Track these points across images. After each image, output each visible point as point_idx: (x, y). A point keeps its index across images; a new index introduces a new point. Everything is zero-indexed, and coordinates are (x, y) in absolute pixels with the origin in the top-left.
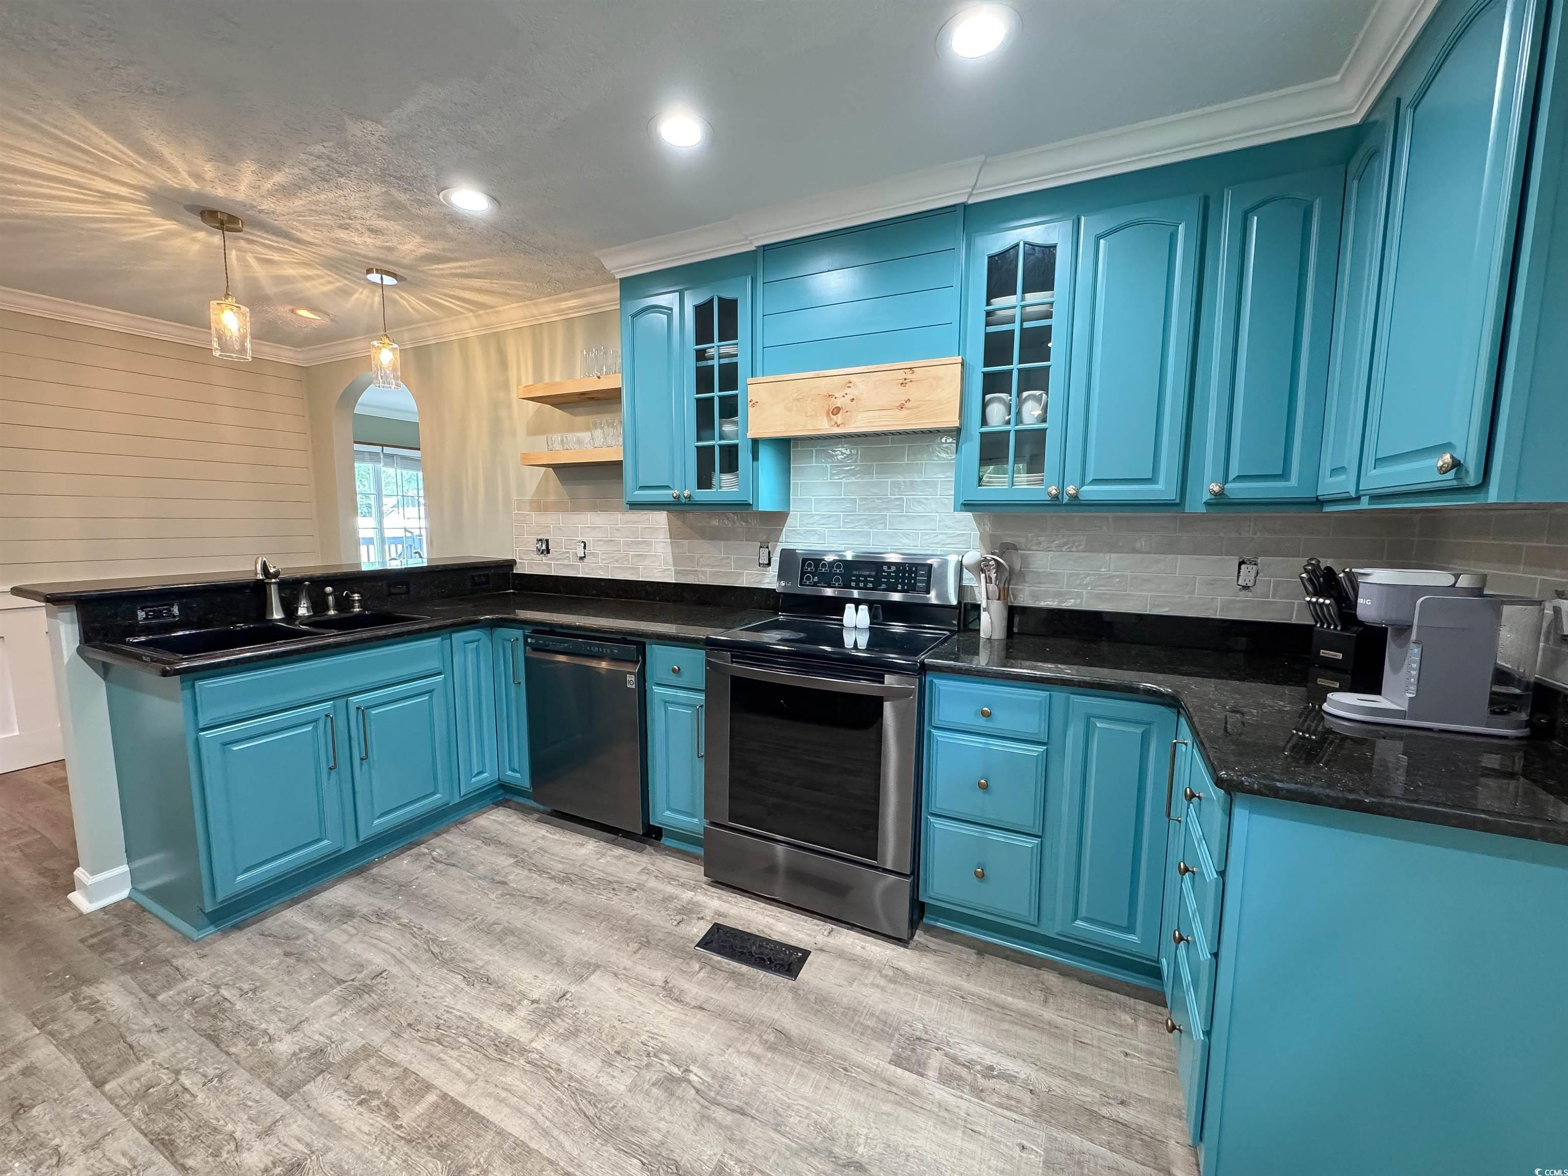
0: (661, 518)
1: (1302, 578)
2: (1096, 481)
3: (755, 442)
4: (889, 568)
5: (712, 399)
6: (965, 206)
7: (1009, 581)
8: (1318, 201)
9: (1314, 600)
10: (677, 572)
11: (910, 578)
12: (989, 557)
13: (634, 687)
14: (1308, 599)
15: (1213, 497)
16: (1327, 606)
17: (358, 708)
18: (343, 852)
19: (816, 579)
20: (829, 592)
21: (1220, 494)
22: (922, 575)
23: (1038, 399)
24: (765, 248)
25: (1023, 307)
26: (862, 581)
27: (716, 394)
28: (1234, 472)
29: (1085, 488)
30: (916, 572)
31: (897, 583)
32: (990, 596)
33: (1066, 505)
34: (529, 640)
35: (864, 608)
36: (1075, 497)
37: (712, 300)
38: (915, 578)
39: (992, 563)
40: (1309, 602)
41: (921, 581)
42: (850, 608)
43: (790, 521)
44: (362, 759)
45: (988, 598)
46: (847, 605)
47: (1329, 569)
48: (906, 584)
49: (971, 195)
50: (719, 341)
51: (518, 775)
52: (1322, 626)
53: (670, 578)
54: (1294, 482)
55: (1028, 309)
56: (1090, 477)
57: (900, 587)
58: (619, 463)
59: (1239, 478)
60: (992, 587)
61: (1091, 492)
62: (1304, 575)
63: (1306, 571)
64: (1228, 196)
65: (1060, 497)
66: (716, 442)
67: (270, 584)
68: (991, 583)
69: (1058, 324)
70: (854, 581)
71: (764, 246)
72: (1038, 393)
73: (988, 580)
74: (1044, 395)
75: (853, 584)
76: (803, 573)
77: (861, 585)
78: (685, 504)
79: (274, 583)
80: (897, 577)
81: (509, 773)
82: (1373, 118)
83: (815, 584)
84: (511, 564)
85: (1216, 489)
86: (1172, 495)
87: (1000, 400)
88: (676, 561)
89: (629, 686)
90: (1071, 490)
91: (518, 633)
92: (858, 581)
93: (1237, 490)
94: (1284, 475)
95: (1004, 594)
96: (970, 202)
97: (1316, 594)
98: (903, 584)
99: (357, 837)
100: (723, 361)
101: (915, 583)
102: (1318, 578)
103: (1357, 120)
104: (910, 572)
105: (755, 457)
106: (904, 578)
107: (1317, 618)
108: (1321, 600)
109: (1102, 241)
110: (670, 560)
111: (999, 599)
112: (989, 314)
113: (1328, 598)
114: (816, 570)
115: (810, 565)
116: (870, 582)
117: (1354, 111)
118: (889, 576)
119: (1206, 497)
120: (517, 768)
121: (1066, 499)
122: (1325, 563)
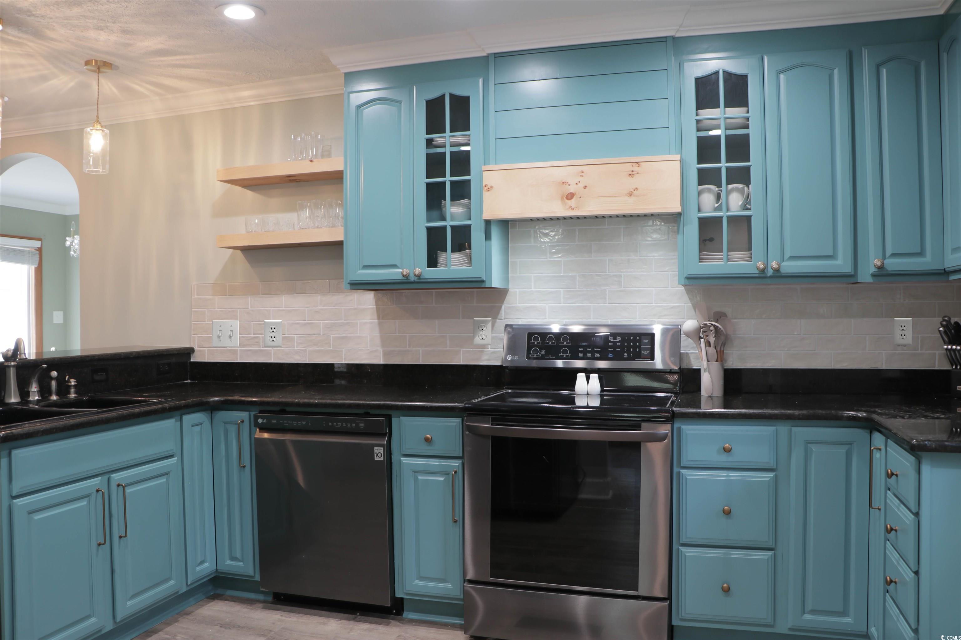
0: (369, 298)
1: (940, 331)
2: (793, 258)
3: (488, 223)
4: (615, 338)
5: (444, 183)
6: (674, 38)
7: (724, 344)
8: (923, 62)
9: (950, 347)
10: (385, 354)
11: (635, 347)
12: (708, 323)
13: (382, 459)
14: (945, 347)
15: (877, 270)
16: (959, 351)
17: (118, 486)
18: (103, 632)
19: (543, 352)
20: (560, 363)
21: (881, 268)
22: (645, 344)
23: (741, 191)
24: (497, 56)
25: (726, 118)
26: (589, 352)
27: (448, 179)
28: (889, 252)
29: (785, 263)
30: (640, 341)
31: (623, 352)
32: (710, 360)
33: (771, 277)
34: (260, 421)
35: (594, 377)
36: (777, 271)
37: (444, 96)
38: (639, 347)
39: (712, 328)
40: (947, 349)
41: (646, 349)
42: (581, 377)
43: (509, 298)
44: (121, 537)
45: (708, 361)
46: (579, 375)
47: (956, 323)
48: (632, 352)
49: (678, 31)
50: (451, 131)
51: (240, 564)
52: (956, 367)
53: (379, 360)
54: (928, 258)
55: (729, 121)
56: (787, 255)
57: (626, 355)
58: (340, 244)
59: (894, 255)
60: (712, 350)
61: (789, 267)
62: (941, 329)
63: (942, 326)
64: (865, 53)
65: (766, 271)
66: (448, 223)
67: (9, 367)
68: (710, 346)
69: (754, 133)
70: (581, 352)
71: (495, 54)
72: (740, 186)
73: (708, 344)
74: (746, 188)
75: (581, 355)
76: (529, 348)
77: (589, 355)
78: (414, 282)
79: (14, 366)
80: (622, 347)
81: (229, 562)
82: (953, 11)
83: (543, 357)
84: (189, 351)
85: (879, 263)
86: (848, 269)
87: (710, 191)
88: (384, 341)
89: (376, 458)
90: (774, 264)
91: (244, 415)
92: (585, 353)
93: (893, 264)
94: (921, 254)
95: (720, 357)
96: (677, 36)
97: (951, 343)
98: (629, 352)
99: (114, 617)
100: (455, 149)
101: (640, 351)
102: (950, 331)
103: (942, 12)
104: (635, 341)
105: (488, 237)
106: (629, 347)
107: (952, 362)
108: (954, 347)
109: (782, 76)
110: (378, 341)
111: (717, 361)
112: (698, 121)
113: (958, 345)
114: (543, 343)
115: (536, 339)
116: (597, 352)
117: (939, 6)
118: (615, 346)
119: (872, 270)
120: (238, 555)
121: (771, 272)
122: (953, 320)
